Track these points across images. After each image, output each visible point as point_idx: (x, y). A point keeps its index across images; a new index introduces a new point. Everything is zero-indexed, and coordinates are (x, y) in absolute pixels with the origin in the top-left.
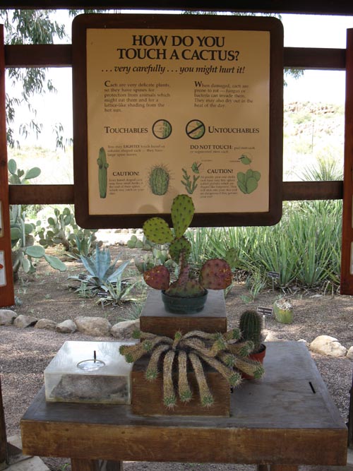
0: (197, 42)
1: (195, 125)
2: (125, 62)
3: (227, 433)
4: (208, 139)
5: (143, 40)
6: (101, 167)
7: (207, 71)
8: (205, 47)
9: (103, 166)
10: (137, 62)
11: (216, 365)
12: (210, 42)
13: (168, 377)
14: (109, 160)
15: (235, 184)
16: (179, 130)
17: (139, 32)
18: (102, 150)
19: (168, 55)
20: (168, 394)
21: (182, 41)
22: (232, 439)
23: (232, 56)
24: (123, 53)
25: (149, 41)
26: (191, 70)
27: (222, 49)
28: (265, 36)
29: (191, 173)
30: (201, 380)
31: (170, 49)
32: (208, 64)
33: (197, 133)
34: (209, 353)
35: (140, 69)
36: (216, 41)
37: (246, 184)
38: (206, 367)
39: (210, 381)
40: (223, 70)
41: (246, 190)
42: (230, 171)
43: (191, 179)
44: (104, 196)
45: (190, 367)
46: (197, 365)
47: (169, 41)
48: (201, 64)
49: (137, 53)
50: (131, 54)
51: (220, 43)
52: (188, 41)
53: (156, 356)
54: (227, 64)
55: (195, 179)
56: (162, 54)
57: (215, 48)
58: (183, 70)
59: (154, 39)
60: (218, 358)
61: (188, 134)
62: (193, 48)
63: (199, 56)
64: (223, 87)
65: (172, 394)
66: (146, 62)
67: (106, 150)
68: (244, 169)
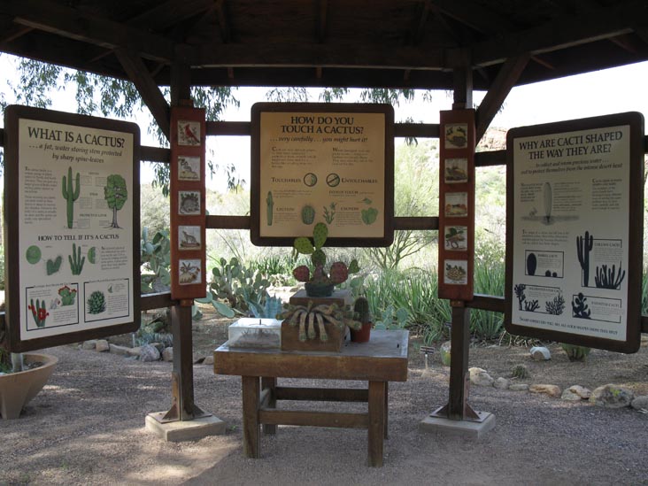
0: (334, 121)
1: (332, 177)
2: (286, 135)
3: (336, 359)
4: (342, 186)
5: (298, 120)
6: (269, 205)
7: (340, 140)
8: (340, 125)
9: (270, 204)
10: (294, 135)
11: (331, 319)
12: (343, 121)
13: (302, 325)
14: (274, 199)
15: (360, 217)
16: (321, 181)
17: (295, 115)
18: (270, 193)
19: (315, 130)
20: (302, 334)
21: (324, 120)
22: (339, 363)
23: (358, 130)
24: (285, 129)
25: (302, 120)
26: (330, 140)
27: (353, 126)
28: (382, 116)
29: (329, 209)
30: (321, 326)
31: (316, 125)
32: (342, 136)
33: (334, 183)
34: (327, 312)
35: (295, 139)
36: (347, 120)
37: (368, 218)
38: (325, 321)
39: (327, 329)
40: (352, 140)
41: (368, 222)
42: (357, 209)
43: (330, 214)
44: (270, 224)
45: (315, 320)
46: (319, 318)
47: (316, 121)
48: (337, 136)
49: (294, 129)
50: (290, 129)
51: (350, 122)
52: (328, 121)
53: (296, 314)
54: (355, 136)
55: (333, 214)
56: (310, 129)
57: (347, 125)
58: (325, 140)
59: (306, 120)
60: (332, 315)
61: (328, 183)
62: (332, 125)
63: (335, 131)
64: (352, 151)
65: (304, 334)
66: (300, 135)
67: (273, 192)
68: (366, 207)
